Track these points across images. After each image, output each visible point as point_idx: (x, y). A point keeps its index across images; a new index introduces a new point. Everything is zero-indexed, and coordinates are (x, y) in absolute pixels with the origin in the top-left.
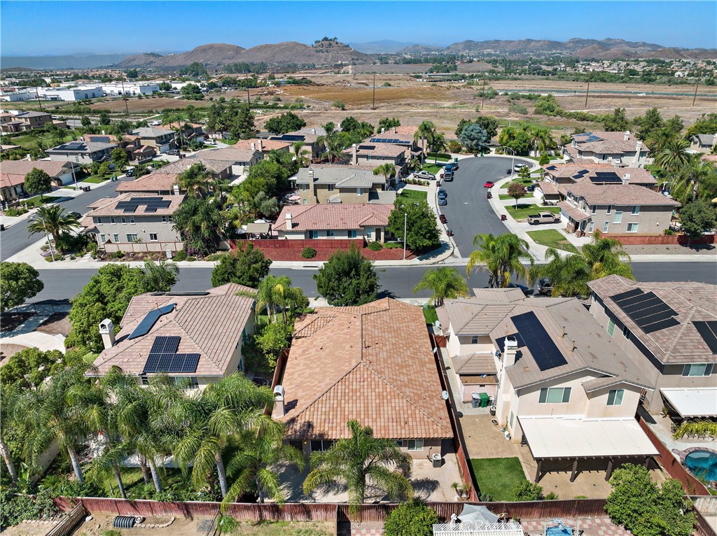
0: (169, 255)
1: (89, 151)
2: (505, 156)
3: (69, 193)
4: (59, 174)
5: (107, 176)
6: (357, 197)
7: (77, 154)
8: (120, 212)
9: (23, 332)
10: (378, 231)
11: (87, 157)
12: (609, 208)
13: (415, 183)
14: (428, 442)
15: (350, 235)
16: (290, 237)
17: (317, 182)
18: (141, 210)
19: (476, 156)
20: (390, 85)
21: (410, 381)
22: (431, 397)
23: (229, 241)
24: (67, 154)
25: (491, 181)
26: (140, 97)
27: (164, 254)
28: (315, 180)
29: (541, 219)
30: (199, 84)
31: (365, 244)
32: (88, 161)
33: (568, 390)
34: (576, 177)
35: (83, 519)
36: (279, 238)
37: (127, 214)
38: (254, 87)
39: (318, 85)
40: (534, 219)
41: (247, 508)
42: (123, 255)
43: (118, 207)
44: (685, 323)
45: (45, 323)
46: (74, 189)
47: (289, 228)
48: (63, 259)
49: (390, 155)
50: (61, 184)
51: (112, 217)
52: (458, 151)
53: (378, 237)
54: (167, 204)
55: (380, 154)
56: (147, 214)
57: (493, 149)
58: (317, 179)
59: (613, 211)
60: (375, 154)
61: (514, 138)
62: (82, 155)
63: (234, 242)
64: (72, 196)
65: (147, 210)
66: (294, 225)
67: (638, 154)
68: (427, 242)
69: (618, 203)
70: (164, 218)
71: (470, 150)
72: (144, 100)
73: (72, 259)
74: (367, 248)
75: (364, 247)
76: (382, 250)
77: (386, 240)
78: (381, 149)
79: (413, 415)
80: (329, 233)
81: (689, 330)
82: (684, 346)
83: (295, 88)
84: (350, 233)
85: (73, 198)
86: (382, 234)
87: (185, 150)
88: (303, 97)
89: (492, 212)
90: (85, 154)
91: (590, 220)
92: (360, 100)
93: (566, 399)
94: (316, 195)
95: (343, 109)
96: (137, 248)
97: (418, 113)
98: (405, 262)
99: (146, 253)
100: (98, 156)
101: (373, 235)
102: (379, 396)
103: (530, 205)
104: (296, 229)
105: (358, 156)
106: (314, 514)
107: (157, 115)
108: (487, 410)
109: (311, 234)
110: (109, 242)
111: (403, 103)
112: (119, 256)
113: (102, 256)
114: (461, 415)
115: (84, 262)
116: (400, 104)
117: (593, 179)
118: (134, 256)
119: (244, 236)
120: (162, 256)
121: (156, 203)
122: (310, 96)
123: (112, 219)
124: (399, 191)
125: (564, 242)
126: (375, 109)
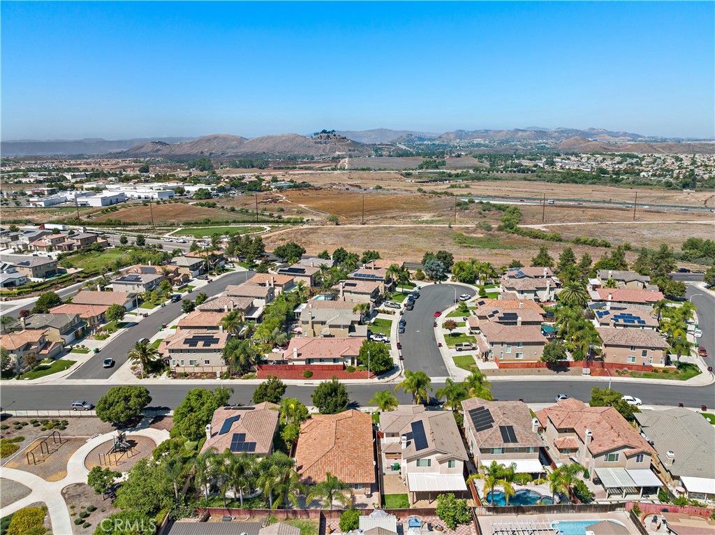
0: (218, 375)
1: (143, 282)
2: (458, 283)
3: (133, 319)
4: (125, 303)
6: (341, 331)
7: (134, 284)
8: (187, 346)
9: (142, 428)
10: (353, 359)
11: (141, 287)
12: (502, 343)
13: (384, 312)
14: (364, 485)
15: (334, 362)
16: (296, 363)
17: (314, 320)
18: (200, 345)
19: (435, 283)
20: (381, 188)
21: (358, 456)
22: (368, 464)
23: (257, 366)
24: (126, 284)
25: (439, 311)
26: (158, 203)
27: (213, 373)
28: (313, 318)
29: (463, 348)
30: (209, 188)
31: (344, 367)
32: (142, 290)
33: (429, 460)
34: (490, 316)
35: (208, 518)
36: (289, 364)
37: (191, 348)
38: (259, 191)
39: (316, 189)
40: (458, 348)
41: (281, 512)
42: (188, 375)
43: (185, 343)
44: (496, 426)
45: (153, 423)
46: (136, 314)
47: (295, 357)
48: (148, 377)
49: (367, 292)
50: (127, 310)
51: (181, 350)
52: (422, 278)
53: (353, 363)
54: (216, 341)
55: (360, 291)
56: (204, 348)
57: (450, 276)
59: (505, 346)
60: (356, 290)
61: (464, 270)
62: (138, 285)
63: (260, 367)
64: (137, 321)
65: (204, 346)
66: (299, 355)
67: (548, 289)
68: (382, 368)
69: (507, 341)
70: (215, 351)
71: (432, 278)
72: (162, 206)
73: (155, 377)
74: (346, 371)
75: (344, 370)
76: (355, 372)
77: (358, 364)
78: (361, 286)
79: (357, 473)
80: (321, 360)
81: (496, 430)
82: (491, 439)
83: (295, 193)
84: (335, 360)
85: (137, 324)
86: (356, 360)
87: (211, 274)
88: (303, 206)
89: (434, 339)
90: (140, 285)
91: (490, 351)
92: (352, 211)
93: (429, 465)
94: (313, 328)
95: (337, 224)
96: (197, 370)
97: (400, 229)
98: (369, 381)
99: (202, 373)
100: (150, 287)
101: (350, 361)
102: (342, 463)
103: (461, 334)
104: (300, 357)
105: (344, 291)
106: (310, 514)
107: (179, 229)
108: (398, 472)
109: (309, 361)
110: (178, 365)
111: (389, 216)
112: (186, 375)
113: (174, 375)
114: (385, 474)
115: (163, 379)
116: (386, 218)
117: (500, 318)
118: (195, 376)
119: (266, 362)
120: (213, 376)
121: (209, 340)
122: (310, 206)
123: (181, 351)
124: (372, 321)
125: (473, 366)
126: (364, 224)
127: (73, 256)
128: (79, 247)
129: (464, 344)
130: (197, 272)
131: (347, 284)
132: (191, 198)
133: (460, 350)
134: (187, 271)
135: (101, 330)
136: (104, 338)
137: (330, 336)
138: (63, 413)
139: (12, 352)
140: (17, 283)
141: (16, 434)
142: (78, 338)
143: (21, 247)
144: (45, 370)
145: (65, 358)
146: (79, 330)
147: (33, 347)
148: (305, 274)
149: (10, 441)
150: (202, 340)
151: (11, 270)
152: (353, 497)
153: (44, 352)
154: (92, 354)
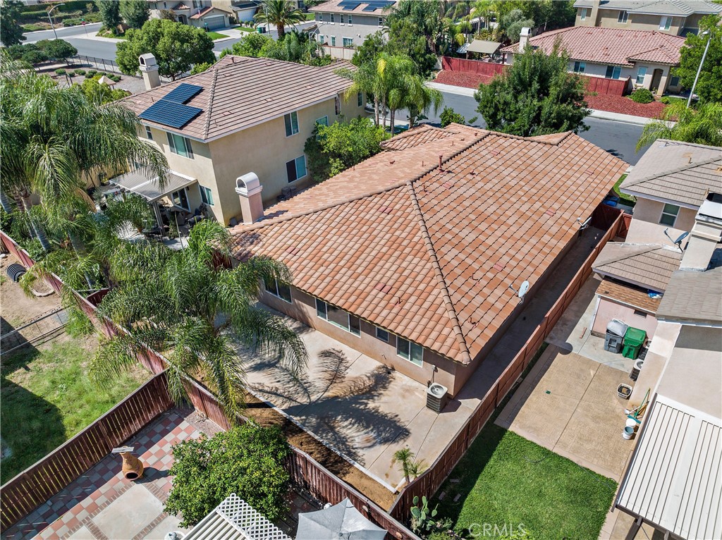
10: (657, 74)
14: (432, 357)
15: (609, 73)
18: (361, 9)
23: (442, 58)
28: (603, 2)
31: (627, 90)
37: (345, 11)
51: (332, 15)
53: (654, 84)
56: (364, 13)
58: (607, 2)
63: (448, 61)
65: (366, 9)
70: (381, 21)
74: (628, 98)
75: (624, 95)
76: (652, 104)
77: (667, 92)
84: (612, 69)
86: (664, 79)
108: (630, 364)
110: (326, 44)
114: (567, 350)
145: (222, 32)
150: (368, 3)
153: (195, 16)
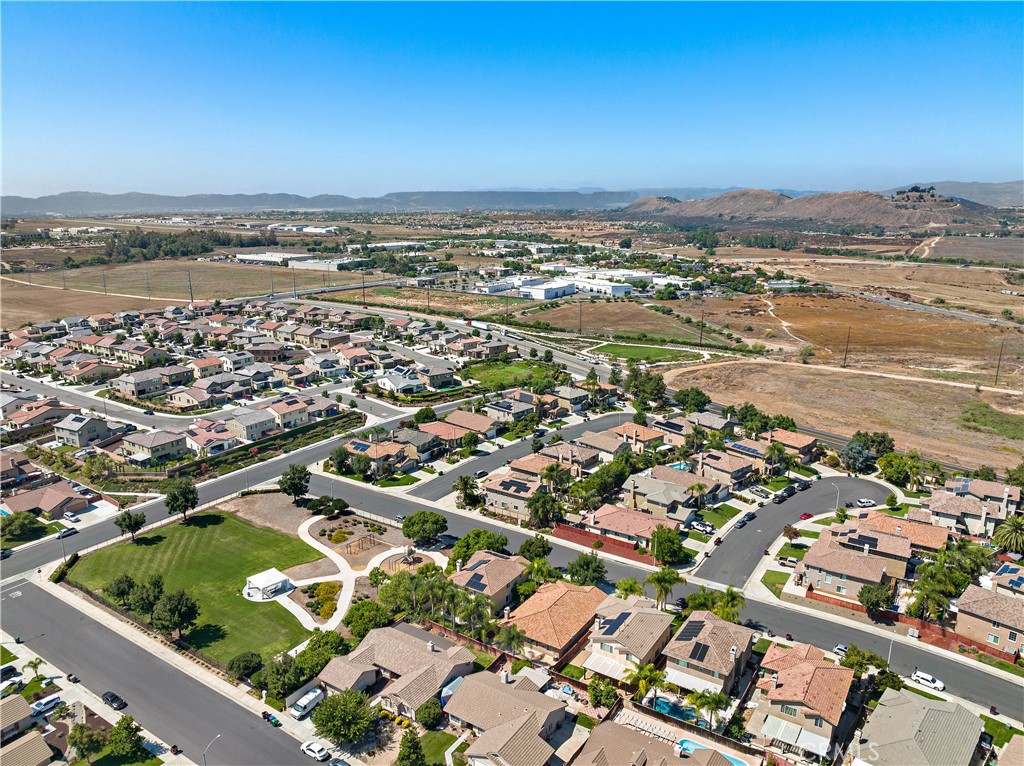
0: (519, 523)
1: (512, 412)
3: (489, 448)
4: (488, 431)
5: (520, 434)
6: (658, 509)
7: (505, 412)
8: (501, 489)
9: (433, 550)
10: (648, 541)
11: (510, 416)
12: (820, 570)
13: (741, 499)
15: (628, 539)
16: (592, 531)
17: (636, 490)
18: (512, 490)
19: (849, 475)
20: (942, 302)
21: (563, 625)
22: (566, 634)
23: (555, 523)
24: (499, 410)
27: (517, 519)
30: (681, 283)
32: (511, 419)
33: (612, 647)
34: (843, 534)
35: (430, 629)
36: (587, 530)
37: (504, 490)
40: (782, 561)
42: (497, 516)
43: (500, 485)
44: (694, 641)
45: (443, 549)
46: (493, 443)
47: (592, 524)
48: (465, 509)
49: (730, 469)
50: (488, 438)
52: (835, 465)
54: (527, 489)
55: (719, 467)
56: (515, 493)
58: (637, 487)
60: (716, 466)
62: (508, 413)
63: (558, 525)
64: (490, 451)
65: (515, 491)
66: (596, 523)
69: (828, 568)
71: (848, 467)
72: (610, 306)
73: (470, 510)
74: (636, 551)
75: (634, 550)
76: (645, 555)
78: (724, 462)
80: (616, 534)
81: (691, 644)
85: (489, 454)
88: (786, 325)
90: (510, 413)
93: (611, 652)
96: (505, 513)
99: (508, 517)
100: (518, 416)
101: (644, 542)
103: (807, 547)
104: (597, 526)
107: (605, 343)
109: (605, 531)
110: (492, 504)
112: (494, 515)
113: (485, 512)
114: (585, 650)
115: (475, 514)
116: (891, 360)
117: (850, 540)
118: (501, 518)
119: (566, 522)
120: (514, 521)
121: (522, 487)
122: (795, 326)
123: (496, 492)
124: (716, 506)
125: (780, 586)
126: (844, 367)
127: (478, 365)
128: (487, 355)
129: (790, 558)
130: (579, 406)
131: (710, 456)
132: (650, 298)
133: (783, 565)
134: (566, 404)
135: (455, 453)
136: (454, 463)
137: (647, 511)
138: (387, 521)
139: (374, 460)
140: (415, 390)
141: (350, 529)
142: (434, 458)
143: (438, 348)
144: (394, 482)
145: (414, 474)
146: (436, 450)
147: (391, 459)
148: (681, 432)
149: (344, 533)
150: (514, 485)
151: (412, 376)
152: (542, 657)
153: (399, 465)
154: (436, 475)
